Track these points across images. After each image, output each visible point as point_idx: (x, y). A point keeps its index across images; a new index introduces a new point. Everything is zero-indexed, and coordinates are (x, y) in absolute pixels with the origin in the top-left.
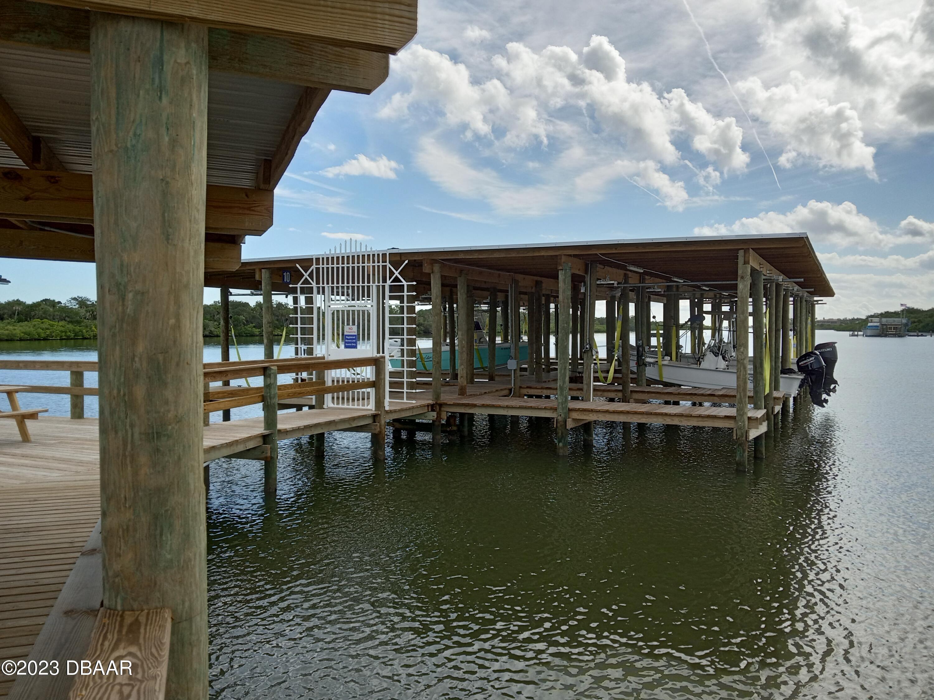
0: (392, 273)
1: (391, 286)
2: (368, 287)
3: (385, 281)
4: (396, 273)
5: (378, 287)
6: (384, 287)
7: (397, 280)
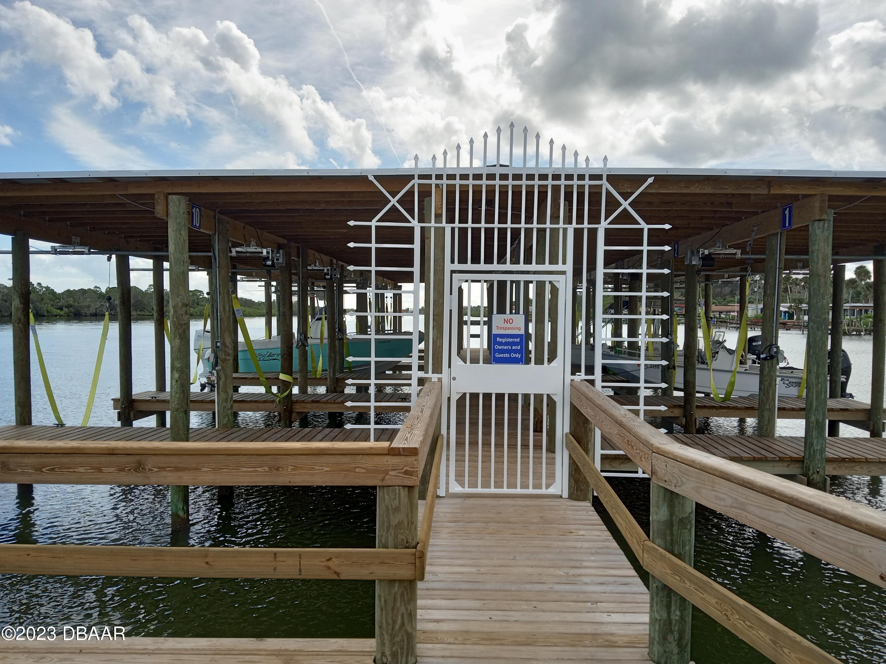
0: (612, 204)
1: (607, 231)
2: (554, 232)
3: (595, 218)
4: (625, 204)
5: (578, 233)
6: (593, 233)
7: (625, 217)
